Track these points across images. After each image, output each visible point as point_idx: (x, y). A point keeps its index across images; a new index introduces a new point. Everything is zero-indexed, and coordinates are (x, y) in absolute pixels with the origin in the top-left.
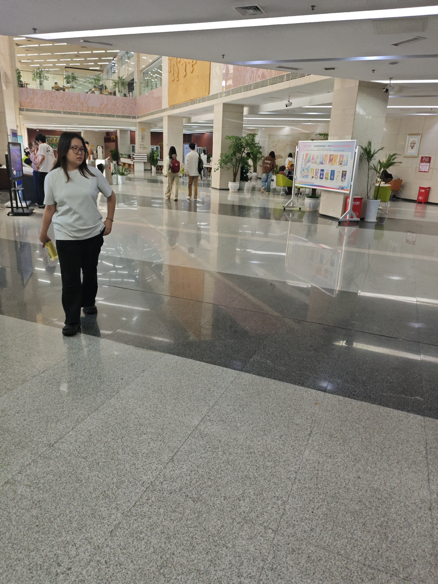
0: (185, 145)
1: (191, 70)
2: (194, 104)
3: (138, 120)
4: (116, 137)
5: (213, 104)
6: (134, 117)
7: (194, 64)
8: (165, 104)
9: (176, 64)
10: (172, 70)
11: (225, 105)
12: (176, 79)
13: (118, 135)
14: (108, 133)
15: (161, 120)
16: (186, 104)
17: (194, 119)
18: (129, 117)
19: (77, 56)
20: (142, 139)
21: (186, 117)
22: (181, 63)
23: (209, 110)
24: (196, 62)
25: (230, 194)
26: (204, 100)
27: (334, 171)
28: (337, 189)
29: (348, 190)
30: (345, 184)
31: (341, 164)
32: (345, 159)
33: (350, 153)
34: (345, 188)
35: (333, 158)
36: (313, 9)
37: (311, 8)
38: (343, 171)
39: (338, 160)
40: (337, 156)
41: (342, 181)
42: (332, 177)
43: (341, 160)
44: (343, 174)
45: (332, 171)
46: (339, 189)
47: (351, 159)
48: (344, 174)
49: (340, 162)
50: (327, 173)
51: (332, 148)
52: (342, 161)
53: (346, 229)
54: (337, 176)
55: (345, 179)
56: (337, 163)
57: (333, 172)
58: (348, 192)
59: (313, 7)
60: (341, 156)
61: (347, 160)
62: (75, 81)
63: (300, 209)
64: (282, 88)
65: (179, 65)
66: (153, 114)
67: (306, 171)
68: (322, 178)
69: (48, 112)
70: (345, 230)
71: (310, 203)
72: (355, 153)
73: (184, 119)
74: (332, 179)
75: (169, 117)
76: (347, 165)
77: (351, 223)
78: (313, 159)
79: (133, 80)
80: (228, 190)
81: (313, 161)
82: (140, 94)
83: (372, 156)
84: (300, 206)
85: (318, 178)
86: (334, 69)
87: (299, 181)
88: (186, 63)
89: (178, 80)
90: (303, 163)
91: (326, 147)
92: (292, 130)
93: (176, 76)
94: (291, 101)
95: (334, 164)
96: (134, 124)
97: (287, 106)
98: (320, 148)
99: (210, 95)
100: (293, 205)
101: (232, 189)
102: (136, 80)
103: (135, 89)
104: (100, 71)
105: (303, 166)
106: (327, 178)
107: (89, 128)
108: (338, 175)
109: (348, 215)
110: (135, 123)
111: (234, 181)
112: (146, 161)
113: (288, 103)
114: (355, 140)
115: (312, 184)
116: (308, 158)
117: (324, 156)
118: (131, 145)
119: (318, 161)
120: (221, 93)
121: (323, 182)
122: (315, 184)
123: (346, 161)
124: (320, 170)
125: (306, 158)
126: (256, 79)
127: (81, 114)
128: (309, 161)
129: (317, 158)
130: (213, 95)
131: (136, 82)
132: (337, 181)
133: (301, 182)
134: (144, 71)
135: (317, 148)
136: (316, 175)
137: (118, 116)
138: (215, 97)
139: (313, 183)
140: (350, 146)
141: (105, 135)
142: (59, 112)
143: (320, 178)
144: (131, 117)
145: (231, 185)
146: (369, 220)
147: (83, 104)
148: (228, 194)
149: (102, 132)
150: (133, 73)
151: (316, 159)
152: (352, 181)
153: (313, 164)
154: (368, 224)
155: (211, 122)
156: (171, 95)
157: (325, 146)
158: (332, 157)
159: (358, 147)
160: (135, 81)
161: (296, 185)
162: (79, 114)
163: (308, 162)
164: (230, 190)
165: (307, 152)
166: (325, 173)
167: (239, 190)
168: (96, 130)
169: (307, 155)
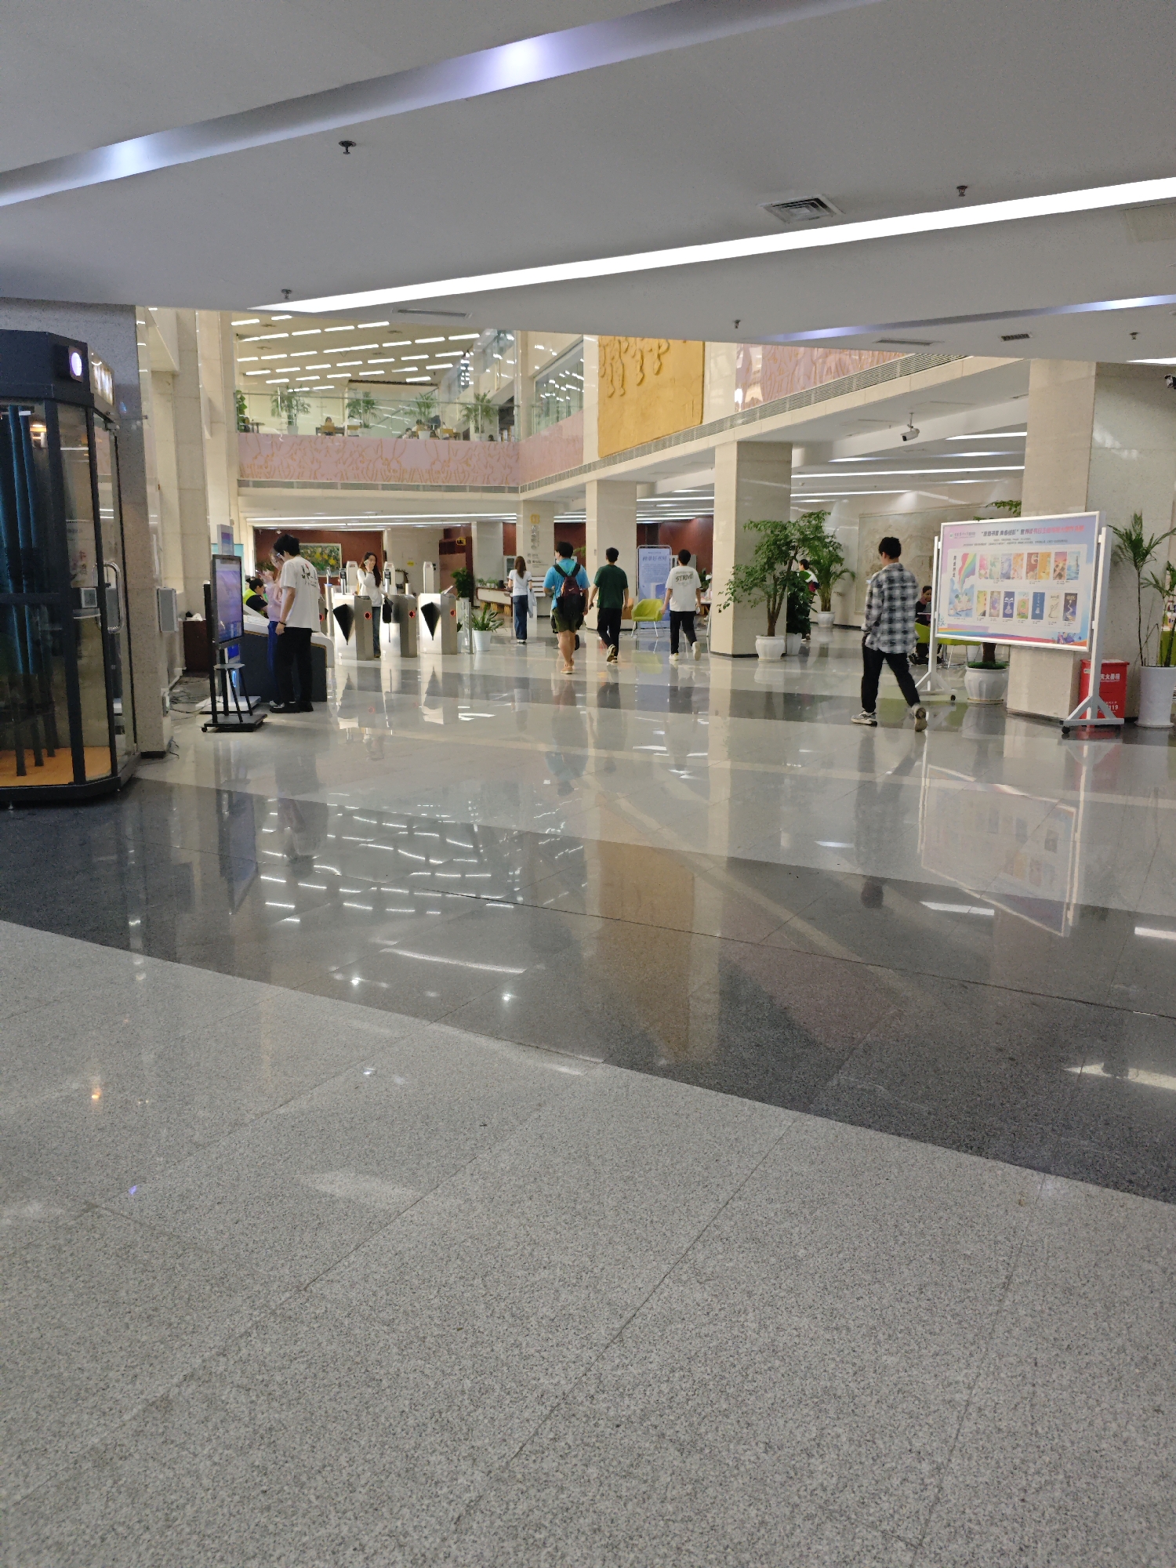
0: (641, 550)
1: (656, 367)
2: (664, 447)
3: (523, 496)
4: (469, 540)
5: (711, 445)
6: (514, 490)
7: (664, 353)
8: (591, 454)
9: (617, 356)
10: (609, 371)
11: (744, 446)
12: (619, 392)
13: (474, 535)
14: (448, 532)
15: (581, 491)
16: (643, 450)
17: (663, 486)
18: (499, 489)
19: (377, 354)
20: (533, 540)
21: (647, 483)
22: (631, 352)
23: (705, 459)
24: (668, 349)
25: (761, 665)
26: (688, 436)
27: (1042, 595)
28: (1053, 641)
29: (1083, 644)
30: (1074, 628)
31: (1060, 576)
32: (1071, 562)
33: (1082, 548)
34: (1076, 639)
35: (1036, 561)
36: (962, 195)
37: (957, 192)
38: (1066, 595)
39: (1052, 565)
40: (1049, 555)
41: (1066, 619)
42: (1038, 612)
43: (1061, 565)
44: (1066, 601)
45: (1036, 595)
46: (1058, 642)
47: (1089, 560)
48: (1071, 602)
49: (1058, 572)
50: (1024, 603)
51: (1033, 537)
52: (1063, 569)
53: (1086, 748)
54: (1052, 608)
55: (1074, 613)
56: (1048, 574)
57: (1039, 599)
58: (1084, 649)
59: (962, 188)
60: (1057, 554)
61: (1078, 566)
62: (372, 411)
63: (953, 698)
64: (890, 394)
65: (626, 359)
66: (560, 478)
67: (964, 598)
68: (1011, 616)
69: (305, 486)
70: (1081, 749)
71: (980, 683)
72: (1099, 544)
73: (639, 487)
74: (1037, 616)
75: (602, 483)
76: (1076, 578)
77: (1101, 731)
78: (982, 566)
79: (512, 400)
80: (756, 656)
81: (983, 572)
82: (529, 433)
83: (1147, 552)
84: (954, 692)
85: (998, 616)
86: (1026, 336)
87: (945, 626)
88: (642, 352)
89: (622, 392)
90: (956, 579)
91: (1018, 535)
92: (920, 498)
93: (617, 383)
94: (915, 426)
95: (1040, 577)
96: (513, 507)
97: (905, 439)
98: (1000, 537)
99: (703, 424)
100: (933, 688)
101: (765, 654)
102: (518, 401)
103: (516, 423)
104: (432, 385)
105: (957, 586)
106: (1023, 615)
107: (401, 519)
108: (1054, 606)
109: (1089, 711)
110: (518, 502)
111: (771, 633)
112: (543, 595)
113: (908, 429)
114: (1096, 513)
115: (980, 631)
116: (966, 565)
117: (1012, 558)
118: (506, 557)
119: (998, 570)
120: (733, 418)
121: (1015, 626)
122: (991, 631)
123: (1074, 569)
124: (1002, 595)
125: (964, 564)
126: (821, 377)
127: (385, 488)
128: (972, 573)
129: (993, 564)
130: (712, 424)
131: (518, 406)
132: (1051, 620)
133: (952, 629)
134: (537, 379)
135: (992, 538)
136: (993, 606)
137: (474, 489)
138: (718, 427)
139: (987, 628)
140: (1082, 527)
141: (441, 536)
142: (331, 486)
143: (1005, 615)
144: (507, 490)
145: (762, 644)
146: (1149, 723)
147: (389, 464)
148: (756, 666)
149: (433, 529)
150: (511, 384)
151: (989, 567)
152: (1093, 619)
153: (983, 580)
154: (1148, 733)
155: (709, 489)
156: (606, 429)
157: (1012, 532)
158: (1033, 558)
159: (1104, 530)
160: (515, 403)
161: (938, 635)
162: (380, 487)
163: (968, 576)
164: (761, 657)
165: (966, 550)
166: (1017, 599)
167: (784, 655)
168: (420, 525)
169: (965, 557)
